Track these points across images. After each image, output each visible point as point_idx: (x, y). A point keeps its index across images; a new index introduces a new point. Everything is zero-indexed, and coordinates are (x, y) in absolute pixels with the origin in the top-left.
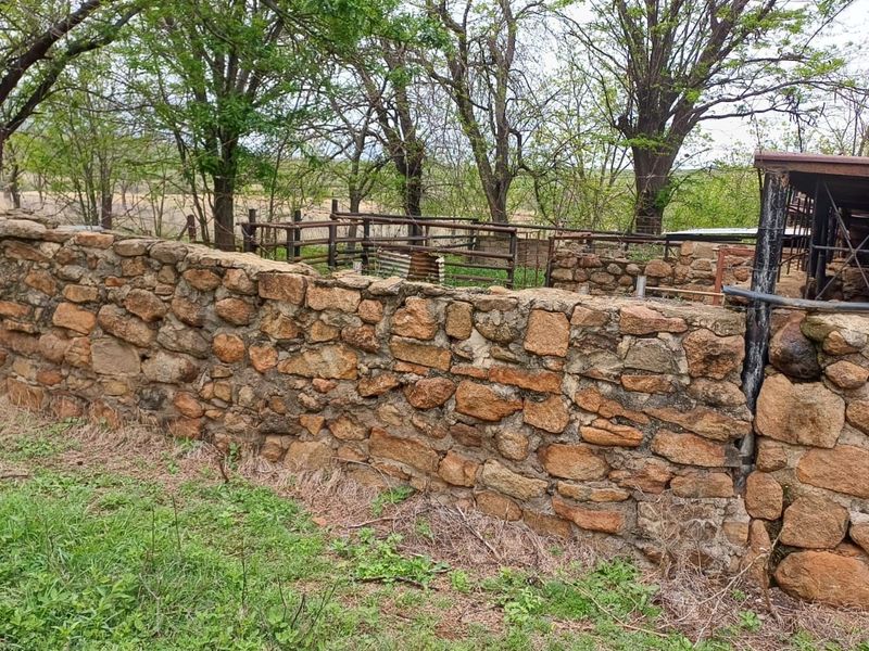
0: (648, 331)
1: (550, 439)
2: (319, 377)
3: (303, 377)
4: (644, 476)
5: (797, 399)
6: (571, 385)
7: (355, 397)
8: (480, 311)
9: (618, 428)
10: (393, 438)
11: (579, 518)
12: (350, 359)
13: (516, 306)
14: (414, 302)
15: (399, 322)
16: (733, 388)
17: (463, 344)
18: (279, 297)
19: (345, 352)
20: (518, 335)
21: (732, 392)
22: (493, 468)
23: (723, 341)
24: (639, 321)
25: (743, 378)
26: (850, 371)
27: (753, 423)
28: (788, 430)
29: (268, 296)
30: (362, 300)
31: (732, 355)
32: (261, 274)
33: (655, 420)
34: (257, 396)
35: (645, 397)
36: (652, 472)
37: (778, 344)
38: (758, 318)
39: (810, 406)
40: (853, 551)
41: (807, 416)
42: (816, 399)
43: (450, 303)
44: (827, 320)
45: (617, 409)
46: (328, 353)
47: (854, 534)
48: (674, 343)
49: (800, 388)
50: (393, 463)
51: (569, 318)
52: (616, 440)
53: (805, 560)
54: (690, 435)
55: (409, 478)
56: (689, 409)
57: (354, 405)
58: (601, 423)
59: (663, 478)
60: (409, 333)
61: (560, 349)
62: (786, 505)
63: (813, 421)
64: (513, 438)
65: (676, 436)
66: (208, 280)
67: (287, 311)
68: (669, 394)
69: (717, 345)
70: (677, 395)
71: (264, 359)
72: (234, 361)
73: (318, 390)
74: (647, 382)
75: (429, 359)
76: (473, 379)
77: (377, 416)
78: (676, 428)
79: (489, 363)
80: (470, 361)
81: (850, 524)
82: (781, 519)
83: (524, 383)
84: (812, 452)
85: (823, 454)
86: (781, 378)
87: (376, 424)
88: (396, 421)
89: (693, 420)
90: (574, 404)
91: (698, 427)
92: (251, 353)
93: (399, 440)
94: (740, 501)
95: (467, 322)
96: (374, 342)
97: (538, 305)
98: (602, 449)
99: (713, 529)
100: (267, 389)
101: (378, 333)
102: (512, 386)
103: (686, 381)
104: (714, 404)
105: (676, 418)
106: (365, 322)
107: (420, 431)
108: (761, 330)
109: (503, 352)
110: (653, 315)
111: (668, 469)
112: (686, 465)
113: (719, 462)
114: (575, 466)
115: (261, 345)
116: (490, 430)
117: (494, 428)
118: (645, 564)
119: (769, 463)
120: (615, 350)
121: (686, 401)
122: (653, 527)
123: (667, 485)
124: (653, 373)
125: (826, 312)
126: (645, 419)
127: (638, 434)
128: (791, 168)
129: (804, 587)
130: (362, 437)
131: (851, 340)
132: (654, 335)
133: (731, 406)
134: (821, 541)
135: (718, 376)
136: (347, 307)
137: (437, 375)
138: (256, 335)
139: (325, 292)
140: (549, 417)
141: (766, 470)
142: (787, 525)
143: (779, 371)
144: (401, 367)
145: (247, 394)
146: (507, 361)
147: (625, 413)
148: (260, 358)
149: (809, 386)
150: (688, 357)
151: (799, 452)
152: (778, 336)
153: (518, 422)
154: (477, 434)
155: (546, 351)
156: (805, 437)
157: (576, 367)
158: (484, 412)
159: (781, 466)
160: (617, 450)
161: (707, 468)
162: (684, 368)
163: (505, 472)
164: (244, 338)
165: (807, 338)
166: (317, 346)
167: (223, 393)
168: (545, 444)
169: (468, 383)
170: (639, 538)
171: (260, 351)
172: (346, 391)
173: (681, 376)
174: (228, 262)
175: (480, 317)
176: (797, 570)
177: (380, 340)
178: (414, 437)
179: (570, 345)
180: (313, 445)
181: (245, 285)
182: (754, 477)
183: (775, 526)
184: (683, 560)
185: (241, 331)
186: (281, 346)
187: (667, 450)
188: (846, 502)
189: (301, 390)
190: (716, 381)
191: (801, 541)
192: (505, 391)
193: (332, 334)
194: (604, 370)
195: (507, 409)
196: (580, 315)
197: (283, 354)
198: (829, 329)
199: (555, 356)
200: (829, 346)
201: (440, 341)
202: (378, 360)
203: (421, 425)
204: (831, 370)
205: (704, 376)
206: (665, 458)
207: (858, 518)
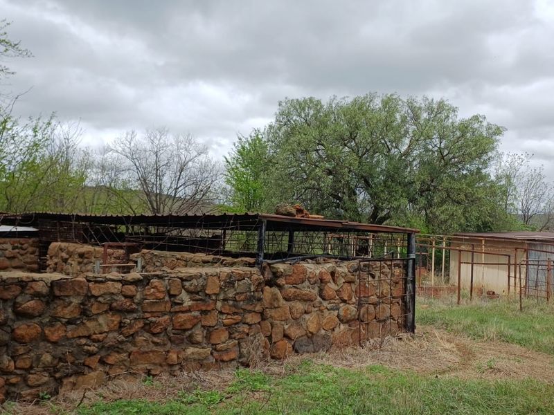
0: (242, 278)
1: (211, 329)
2: (95, 334)
3: (85, 337)
4: (243, 332)
5: (272, 293)
6: (219, 304)
7: (122, 338)
8: (186, 280)
9: (235, 317)
10: (143, 353)
12: (116, 319)
13: (201, 276)
14: (155, 281)
15: (148, 293)
17: (178, 297)
18: (71, 293)
19: (113, 315)
20: (204, 287)
22: (190, 350)
23: (261, 277)
24: (240, 275)
26: (281, 281)
28: (271, 304)
29: (62, 294)
30: (123, 285)
32: (52, 282)
33: (245, 310)
34: (54, 357)
35: (242, 303)
36: (245, 330)
39: (275, 295)
40: (286, 338)
41: (275, 298)
42: (275, 292)
43: (169, 280)
44: (275, 265)
45: (234, 310)
46: (101, 320)
47: (286, 332)
48: (249, 281)
49: (272, 289)
50: (143, 366)
51: (219, 277)
52: (234, 322)
53: (278, 345)
54: (253, 313)
55: (149, 371)
56: (253, 304)
57: (121, 342)
58: (229, 317)
59: (247, 331)
60: (153, 297)
61: (217, 290)
62: (272, 329)
64: (199, 334)
65: (251, 315)
66: (16, 290)
67: (76, 301)
68: (248, 300)
69: (261, 279)
70: (250, 299)
71: (55, 334)
72: (31, 340)
73: (98, 341)
74: (242, 297)
75: (162, 308)
76: (183, 312)
77: (134, 344)
78: (250, 312)
79: (190, 303)
80: (181, 304)
81: (284, 330)
82: (271, 335)
83: (204, 308)
84: (277, 309)
85: (279, 309)
86: (268, 287)
87: (134, 349)
88: (145, 344)
89: (255, 307)
90: (221, 313)
91: (256, 309)
92: (47, 332)
93: (147, 352)
95: (180, 287)
96: (134, 306)
97: (209, 274)
98: (228, 327)
100: (59, 351)
101: (136, 301)
102: (198, 310)
103: (253, 294)
105: (249, 308)
106: (126, 297)
107: (156, 344)
109: (198, 297)
111: (248, 328)
112: (252, 324)
114: (222, 338)
115: (52, 326)
116: (187, 333)
117: (190, 332)
118: (243, 368)
120: (234, 287)
121: (252, 301)
122: (245, 351)
123: (248, 334)
124: (243, 293)
126: (242, 311)
127: (240, 318)
128: (268, 219)
130: (126, 358)
131: (283, 271)
132: (244, 279)
134: (279, 338)
135: (260, 290)
136: (115, 291)
137: (165, 314)
138: (48, 320)
139: (102, 286)
140: (211, 320)
141: (266, 319)
142: (273, 336)
143: (267, 285)
144: (147, 315)
145: (47, 358)
146: (197, 300)
147: (236, 311)
148: (53, 334)
149: (274, 288)
150: (253, 285)
151: (274, 310)
153: (199, 326)
154: (182, 336)
155: (212, 293)
156: (276, 305)
157: (221, 297)
158: (188, 326)
159: (270, 317)
160: (233, 326)
161: (256, 324)
162: (252, 289)
163: (196, 350)
164: (41, 324)
165: (272, 272)
166: (94, 317)
167: (27, 364)
168: (209, 330)
169: (180, 315)
170: (241, 358)
171: (53, 329)
172: (114, 337)
173: (251, 292)
174: (28, 278)
175: (187, 284)
176: (276, 350)
177: (138, 304)
178: (155, 348)
179: (221, 288)
180: (93, 374)
181: (45, 290)
182: (264, 323)
185: (36, 320)
186: (70, 322)
187: (248, 320)
188: (283, 323)
189: (85, 345)
190: (259, 292)
191: (276, 340)
192: (197, 314)
193: (106, 307)
194: (230, 295)
195: (195, 321)
196: (223, 276)
197: (70, 327)
198: (277, 269)
199: (215, 294)
200: (278, 274)
201: (167, 298)
202: (135, 315)
203: (159, 341)
204: (278, 281)
205: (256, 291)
206: (247, 324)
207: (286, 327)
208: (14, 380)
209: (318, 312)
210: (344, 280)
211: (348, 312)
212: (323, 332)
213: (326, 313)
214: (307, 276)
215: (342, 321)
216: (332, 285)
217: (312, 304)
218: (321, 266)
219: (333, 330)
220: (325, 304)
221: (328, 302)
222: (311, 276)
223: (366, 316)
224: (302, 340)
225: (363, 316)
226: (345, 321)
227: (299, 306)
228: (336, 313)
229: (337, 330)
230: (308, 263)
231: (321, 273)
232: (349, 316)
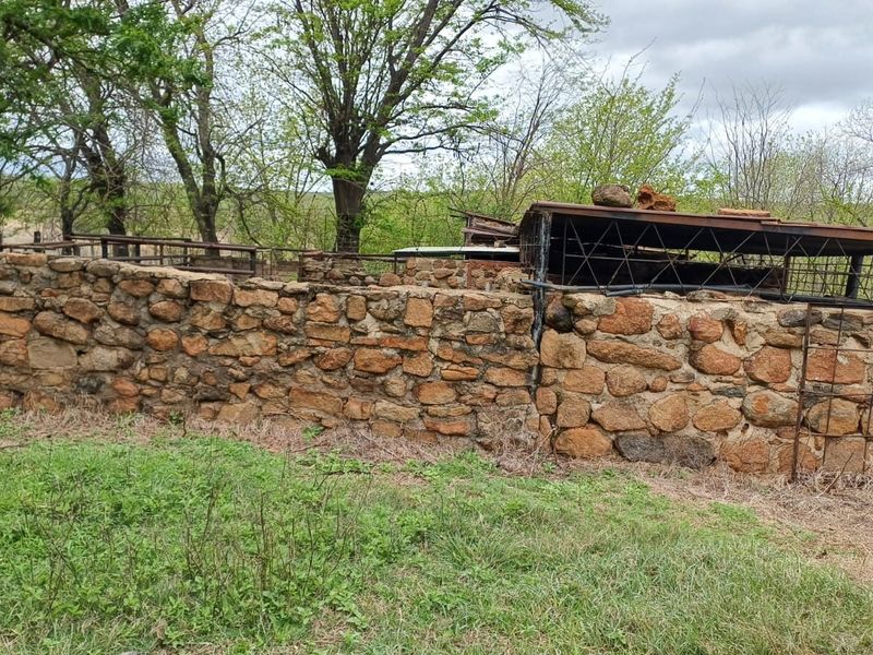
0: (481, 307)
1: (420, 381)
2: (244, 355)
3: (231, 357)
4: (481, 396)
5: (562, 342)
6: (434, 345)
7: (277, 367)
8: (372, 300)
9: (465, 369)
10: (308, 393)
11: (443, 428)
12: (272, 340)
13: (398, 296)
14: (323, 297)
15: (312, 312)
16: (528, 338)
17: (360, 324)
18: (210, 298)
19: (266, 335)
20: (400, 315)
21: (528, 341)
22: (383, 404)
23: (523, 311)
24: (476, 302)
25: (532, 333)
26: (587, 324)
27: (540, 358)
28: (558, 361)
29: (199, 298)
30: (280, 297)
31: (529, 319)
32: (189, 283)
33: (487, 362)
34: (191, 374)
35: (481, 348)
36: (486, 393)
37: (551, 311)
38: (539, 297)
39: (568, 346)
40: (593, 426)
41: (566, 351)
42: (572, 342)
43: (348, 297)
44: (574, 296)
45: (463, 357)
46: (251, 338)
47: (594, 416)
48: (496, 314)
49: (563, 336)
50: (306, 410)
51: (432, 302)
52: (464, 376)
53: (570, 434)
54: (507, 369)
55: (321, 419)
56: (506, 353)
57: (276, 373)
58: (454, 367)
59: (492, 396)
60: (320, 318)
61: (428, 322)
62: (558, 404)
63: (571, 354)
64: (396, 383)
65: (499, 370)
66: (145, 287)
67: (216, 309)
68: (494, 345)
69: (521, 314)
70: (498, 345)
71: (196, 345)
72: (167, 349)
73: (245, 365)
74: (481, 339)
75: (335, 335)
76: (368, 346)
77: (295, 379)
78: (499, 365)
79: (379, 335)
80: (365, 334)
81: (591, 411)
82: (556, 413)
83: (403, 346)
84: (572, 372)
85: (576, 373)
86: (552, 331)
87: (293, 384)
88: (310, 381)
89: (508, 359)
90: (437, 358)
91: (511, 363)
92: (184, 342)
93: (313, 393)
94: (533, 405)
95: (363, 308)
96: (292, 327)
97: (412, 295)
98: (454, 383)
99: (520, 423)
100: (201, 369)
101: (295, 320)
102: (396, 348)
103: (503, 336)
104: (519, 348)
105: (498, 359)
106: (283, 313)
107: (328, 385)
108: (541, 303)
109: (390, 326)
110: (482, 298)
111: (495, 390)
112: (504, 387)
113: (523, 383)
114: (439, 396)
115: (192, 336)
116: (379, 380)
117: (383, 378)
118: (482, 452)
119: (549, 381)
120: (462, 321)
121: (504, 348)
122: (487, 427)
123: (494, 400)
124: (484, 333)
125: (573, 292)
126: (481, 362)
127: (477, 372)
128: (554, 211)
129: (570, 450)
130: (283, 395)
131: (588, 307)
132: (484, 310)
133: (528, 349)
134: (577, 422)
135: (522, 332)
136: (268, 303)
137: (340, 346)
138: (187, 328)
139: (250, 294)
140: (420, 367)
141: (547, 386)
142: (559, 415)
143: (551, 327)
144: (313, 342)
145: (182, 373)
146: (391, 332)
147: (468, 360)
148: (192, 345)
149: (567, 335)
150: (505, 322)
151: (564, 373)
152: (550, 306)
153: (399, 372)
154: (370, 383)
155: (418, 324)
156: (568, 365)
157: (438, 332)
158: (376, 368)
159: (555, 382)
160: (464, 383)
161: (516, 388)
162: (502, 328)
163: (392, 406)
164: (178, 331)
165: (566, 307)
166: (242, 333)
167: (161, 375)
168: (418, 383)
169: (364, 349)
170: (478, 436)
171: (191, 340)
172: (267, 364)
173: (500, 333)
174: (161, 274)
175: (373, 305)
176: (566, 441)
177: (296, 325)
178: (324, 390)
179: (434, 319)
180: (241, 406)
181: (178, 291)
182: (540, 391)
183: (553, 418)
184: (506, 444)
185: (173, 326)
186: (211, 335)
187: (494, 379)
188: (589, 398)
189: (230, 366)
190: (521, 335)
191: (567, 424)
192: (391, 352)
193: (256, 323)
194: (456, 333)
195: (390, 363)
196: (439, 301)
197: (212, 341)
198: (576, 302)
199: (424, 327)
200: (577, 311)
201: (343, 322)
202: (295, 339)
203: (329, 381)
204: (579, 324)
205: (514, 333)
206: (493, 384)
207: (595, 406)
208: (147, 391)
209: (684, 393)
210: (762, 340)
211: (768, 405)
212: (691, 432)
213: (706, 398)
214: (654, 323)
215: (752, 420)
216: (727, 346)
217: (667, 375)
218: (699, 306)
219: (724, 433)
220: (705, 380)
221: (714, 378)
222: (664, 322)
223: (823, 422)
224: (635, 438)
225: (817, 421)
226: (759, 422)
227: (632, 374)
228: (735, 402)
229: (734, 435)
230: (666, 298)
231: (693, 320)
232: (771, 414)
